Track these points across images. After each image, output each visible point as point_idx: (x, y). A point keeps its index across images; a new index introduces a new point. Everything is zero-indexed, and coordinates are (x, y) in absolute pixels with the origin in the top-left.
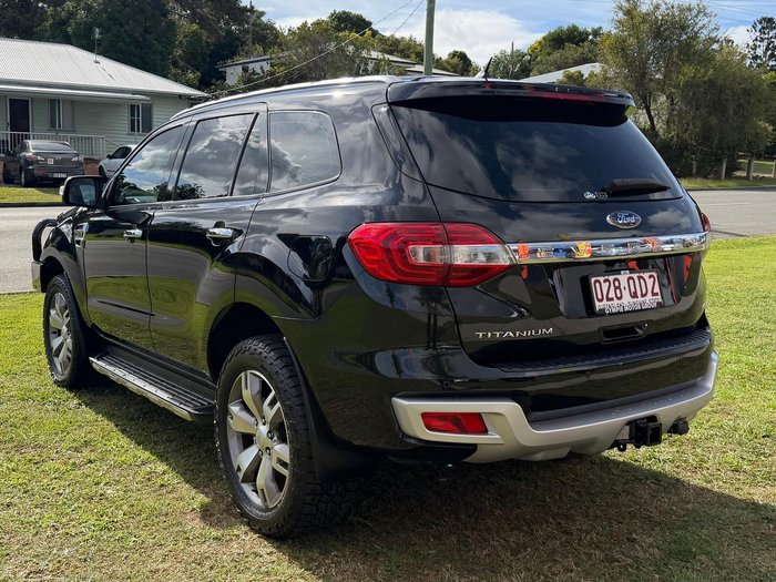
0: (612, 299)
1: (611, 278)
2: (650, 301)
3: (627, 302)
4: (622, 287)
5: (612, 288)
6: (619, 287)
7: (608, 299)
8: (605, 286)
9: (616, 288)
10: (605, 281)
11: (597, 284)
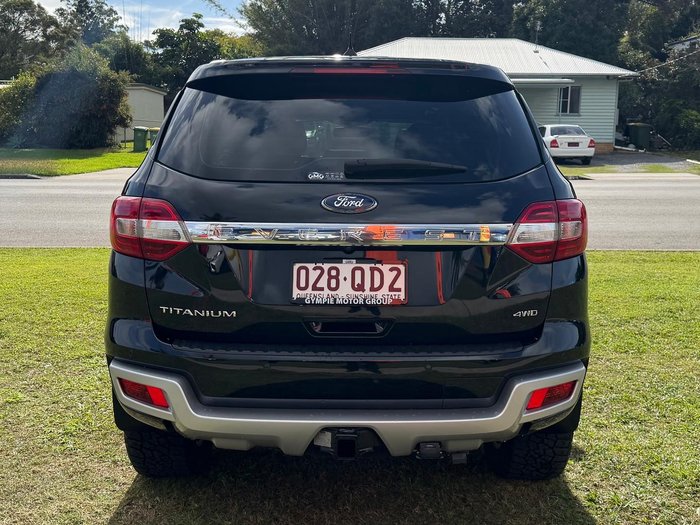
0: (322, 289)
1: (326, 267)
2: (384, 296)
3: (345, 293)
4: (341, 278)
5: (325, 276)
6: (337, 277)
7: (315, 288)
8: (314, 275)
9: (330, 277)
10: (315, 269)
11: (303, 272)
